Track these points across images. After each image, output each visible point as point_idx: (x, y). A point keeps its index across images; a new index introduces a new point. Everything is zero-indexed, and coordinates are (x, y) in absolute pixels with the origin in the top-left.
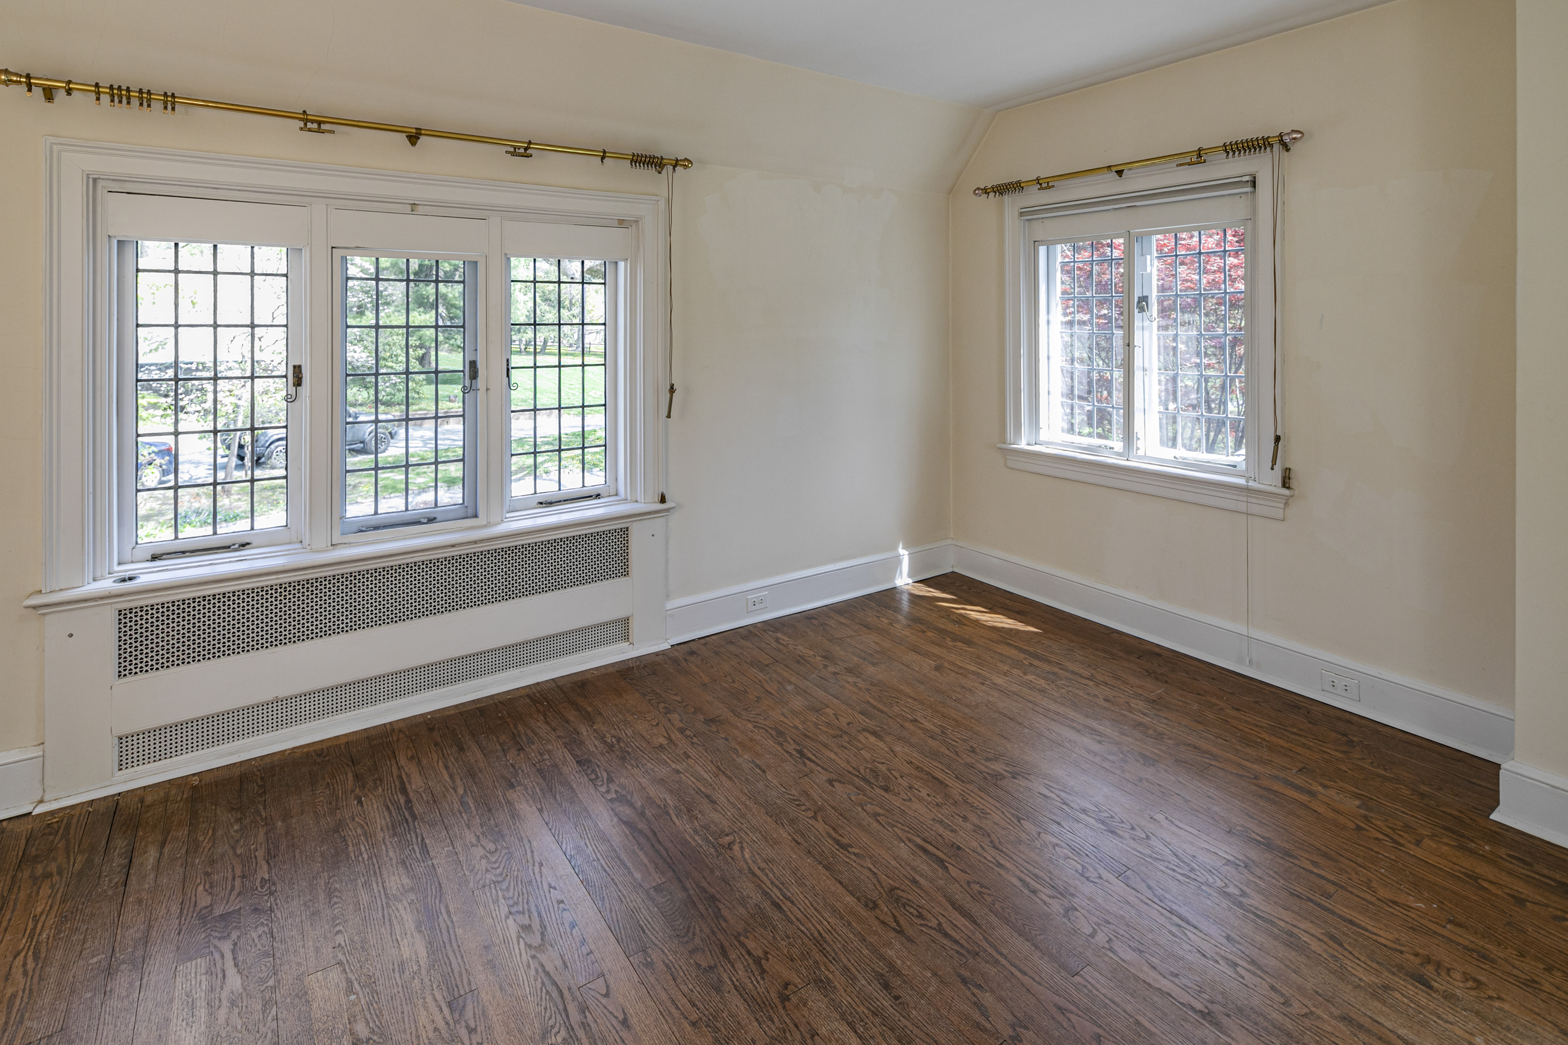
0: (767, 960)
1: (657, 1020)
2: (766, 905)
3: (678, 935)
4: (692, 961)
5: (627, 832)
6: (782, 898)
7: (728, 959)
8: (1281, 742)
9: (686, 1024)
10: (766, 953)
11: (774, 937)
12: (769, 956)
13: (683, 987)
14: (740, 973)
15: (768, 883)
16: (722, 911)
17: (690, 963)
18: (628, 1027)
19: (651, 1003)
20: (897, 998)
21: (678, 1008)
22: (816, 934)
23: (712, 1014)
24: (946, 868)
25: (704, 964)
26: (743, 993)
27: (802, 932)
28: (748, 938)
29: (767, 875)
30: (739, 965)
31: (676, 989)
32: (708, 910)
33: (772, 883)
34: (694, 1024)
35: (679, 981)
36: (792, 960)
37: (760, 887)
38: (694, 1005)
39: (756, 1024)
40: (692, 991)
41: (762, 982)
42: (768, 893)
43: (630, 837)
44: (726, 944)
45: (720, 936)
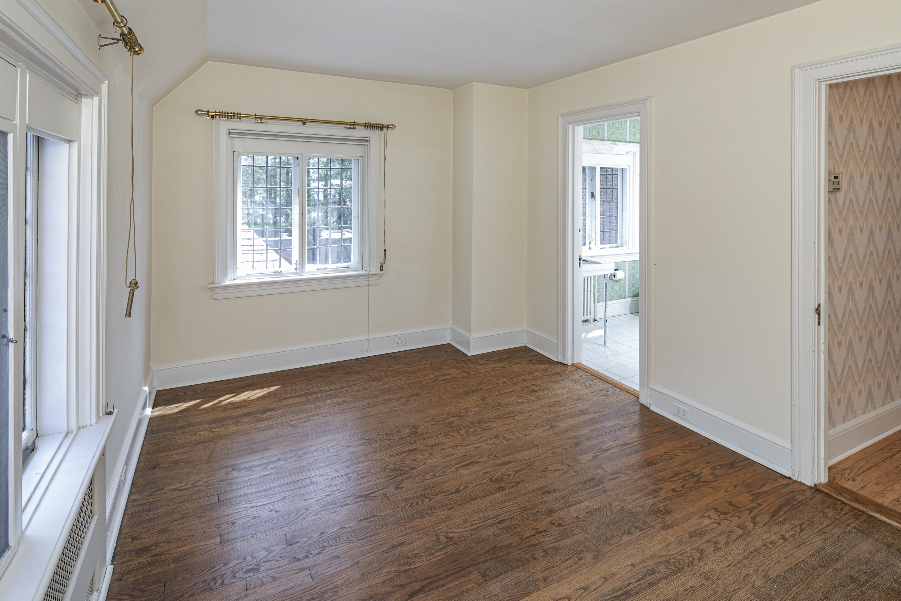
0: (538, 529)
1: (581, 575)
2: (500, 526)
3: (523, 565)
4: (541, 559)
5: (423, 595)
6: (495, 519)
7: (538, 544)
8: (415, 368)
9: (580, 563)
10: (533, 529)
11: (523, 525)
12: (535, 528)
13: (558, 563)
14: (547, 540)
15: (482, 524)
16: (504, 544)
17: (542, 560)
18: (587, 587)
19: (571, 577)
20: (555, 491)
21: (572, 566)
22: (521, 510)
23: (573, 552)
24: (478, 462)
25: (543, 554)
26: (559, 539)
27: (519, 514)
28: (524, 535)
29: (477, 524)
30: (542, 540)
31: (560, 566)
32: (503, 551)
33: (483, 522)
34: (580, 559)
35: (554, 565)
36: (537, 520)
37: (487, 527)
38: (569, 559)
39: (576, 536)
40: (560, 560)
41: (551, 532)
42: (491, 525)
43: (429, 593)
44: (528, 544)
45: (523, 546)
